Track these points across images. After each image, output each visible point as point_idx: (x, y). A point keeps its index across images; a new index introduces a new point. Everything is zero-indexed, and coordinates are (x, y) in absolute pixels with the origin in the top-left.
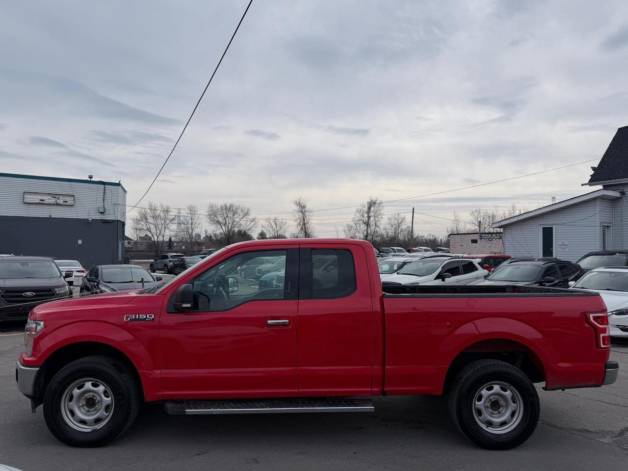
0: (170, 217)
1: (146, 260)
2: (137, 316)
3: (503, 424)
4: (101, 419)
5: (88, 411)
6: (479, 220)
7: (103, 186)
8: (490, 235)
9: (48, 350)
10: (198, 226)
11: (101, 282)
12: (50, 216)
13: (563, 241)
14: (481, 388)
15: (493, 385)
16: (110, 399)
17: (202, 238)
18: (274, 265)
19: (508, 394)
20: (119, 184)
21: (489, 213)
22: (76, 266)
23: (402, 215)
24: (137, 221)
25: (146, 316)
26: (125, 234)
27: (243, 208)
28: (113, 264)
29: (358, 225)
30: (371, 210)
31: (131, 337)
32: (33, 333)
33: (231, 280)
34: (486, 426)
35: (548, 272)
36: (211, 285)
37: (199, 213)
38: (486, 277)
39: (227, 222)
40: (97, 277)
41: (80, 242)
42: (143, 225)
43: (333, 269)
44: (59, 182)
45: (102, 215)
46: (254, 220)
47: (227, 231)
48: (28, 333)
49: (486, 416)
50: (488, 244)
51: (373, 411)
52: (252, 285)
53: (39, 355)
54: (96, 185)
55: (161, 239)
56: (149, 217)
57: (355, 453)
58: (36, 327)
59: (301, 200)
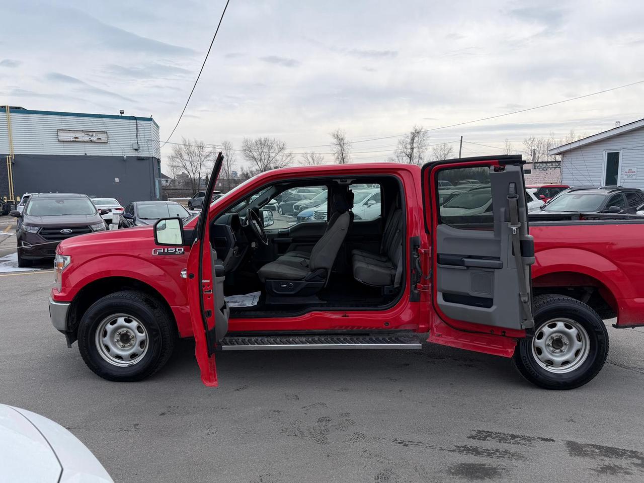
0: (204, 154)
1: (184, 198)
2: (166, 249)
3: (565, 363)
4: (137, 355)
5: (123, 347)
6: (533, 148)
7: (135, 121)
8: (545, 165)
9: (77, 285)
10: (234, 163)
11: (137, 218)
12: (86, 154)
13: (630, 168)
14: (542, 326)
15: (556, 322)
16: (144, 334)
17: (238, 176)
18: (311, 201)
19: (573, 331)
20: (150, 119)
21: (544, 141)
22: (114, 204)
23: (449, 146)
24: (172, 158)
25: (176, 250)
26: (162, 172)
27: (278, 143)
28: (151, 200)
29: (400, 158)
30: (415, 141)
31: (162, 272)
32: (61, 268)
33: (265, 214)
34: (545, 365)
35: (613, 201)
36: (244, 218)
37: (234, 148)
38: (542, 208)
39: (263, 158)
40: (133, 214)
41: (117, 180)
42: (178, 162)
43: (374, 204)
44: (91, 119)
45: (136, 152)
46: (290, 154)
47: (263, 167)
48: (56, 268)
49: (547, 354)
50: (543, 174)
51: (421, 348)
52: (290, 222)
53: (68, 290)
54: (128, 121)
55: (197, 176)
56: (183, 154)
57: (401, 391)
58: (64, 262)
59: (340, 132)
